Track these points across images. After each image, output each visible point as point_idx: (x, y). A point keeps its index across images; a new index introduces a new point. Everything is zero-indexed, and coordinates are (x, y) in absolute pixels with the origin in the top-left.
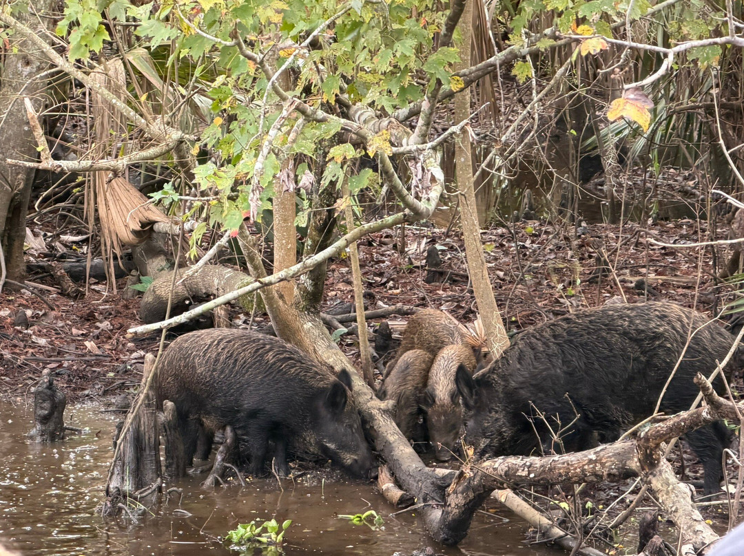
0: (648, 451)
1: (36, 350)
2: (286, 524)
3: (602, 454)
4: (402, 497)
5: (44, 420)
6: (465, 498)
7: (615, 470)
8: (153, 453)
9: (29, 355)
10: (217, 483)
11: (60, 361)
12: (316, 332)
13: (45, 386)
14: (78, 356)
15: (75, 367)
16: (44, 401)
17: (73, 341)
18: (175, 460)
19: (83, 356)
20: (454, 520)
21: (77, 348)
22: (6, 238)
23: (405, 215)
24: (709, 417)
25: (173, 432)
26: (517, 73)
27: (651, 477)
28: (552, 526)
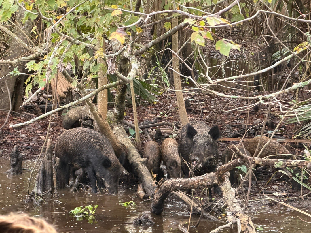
0: (220, 176)
1: (21, 139)
2: (96, 206)
3: (205, 177)
4: (144, 196)
5: (14, 166)
6: (160, 195)
7: (209, 184)
8: (50, 178)
9: (18, 141)
10: (75, 191)
11: (29, 143)
12: (120, 131)
13: (14, 152)
14: (37, 141)
15: (34, 146)
16: (14, 158)
17: (36, 135)
18: (60, 181)
19: (39, 141)
20: (156, 204)
21: (37, 138)
22: (14, 95)
23: (120, 82)
24: (240, 162)
25: (59, 170)
26: (165, 27)
27: (221, 186)
28: (198, 207)
